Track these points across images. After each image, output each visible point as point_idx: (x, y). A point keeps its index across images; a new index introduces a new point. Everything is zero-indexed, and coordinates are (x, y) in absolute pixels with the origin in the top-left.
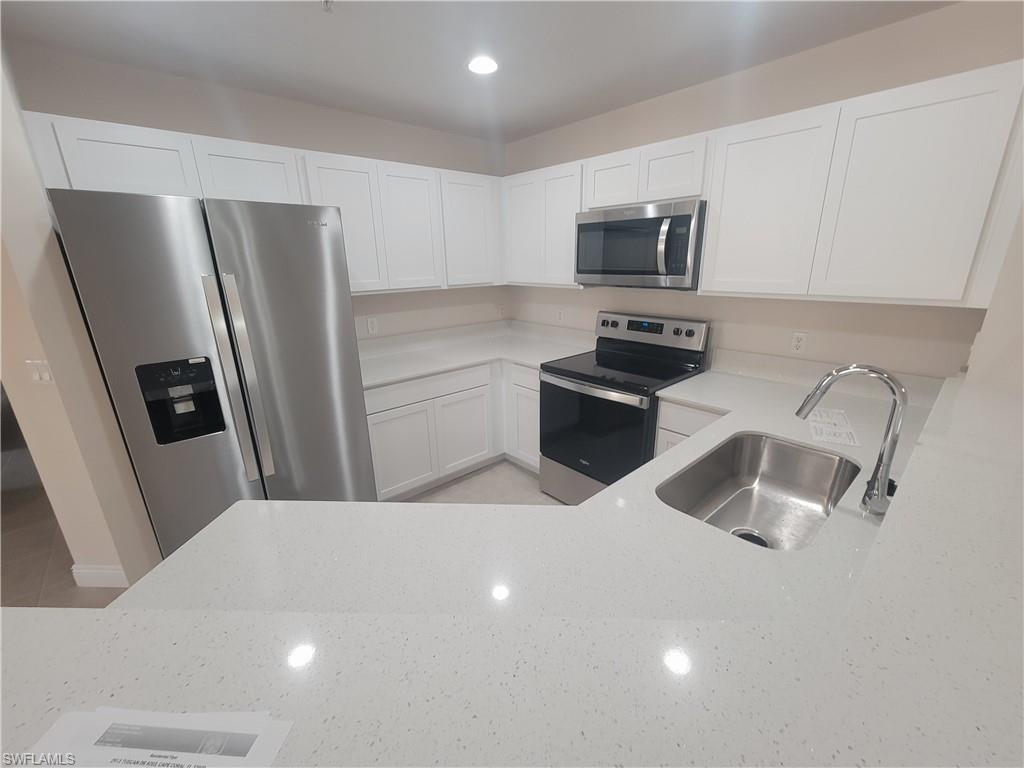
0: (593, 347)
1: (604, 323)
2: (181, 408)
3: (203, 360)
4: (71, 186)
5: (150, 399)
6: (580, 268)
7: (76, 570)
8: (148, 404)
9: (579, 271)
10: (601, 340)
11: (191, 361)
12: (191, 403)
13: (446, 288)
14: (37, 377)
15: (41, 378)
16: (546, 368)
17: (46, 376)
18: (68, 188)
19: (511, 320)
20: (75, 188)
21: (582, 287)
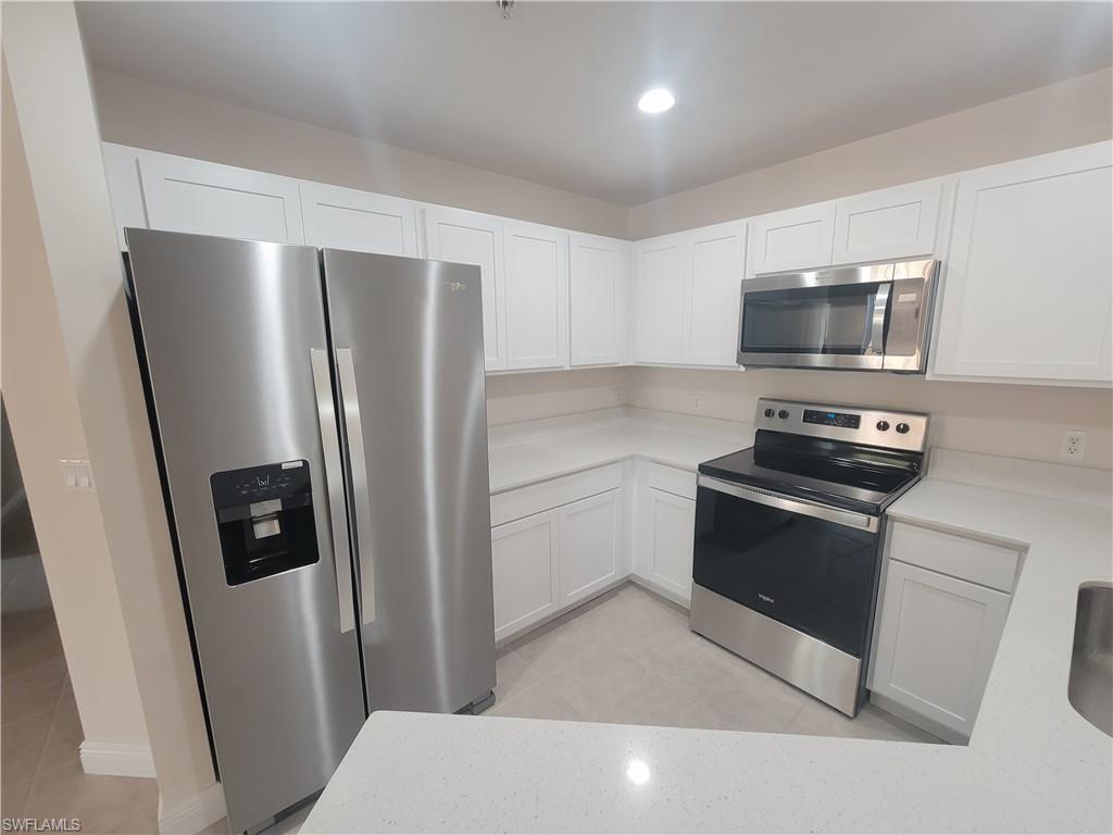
0: (751, 443)
1: (769, 413)
2: (264, 530)
3: (301, 464)
4: (148, 225)
5: (223, 521)
6: (745, 345)
7: (86, 749)
8: (222, 527)
9: (744, 348)
10: (760, 434)
11: (284, 467)
12: (276, 522)
13: (568, 369)
14: (71, 482)
15: (77, 485)
16: (705, 469)
17: (84, 481)
18: (144, 227)
19: (628, 407)
20: (152, 228)
21: (743, 369)
